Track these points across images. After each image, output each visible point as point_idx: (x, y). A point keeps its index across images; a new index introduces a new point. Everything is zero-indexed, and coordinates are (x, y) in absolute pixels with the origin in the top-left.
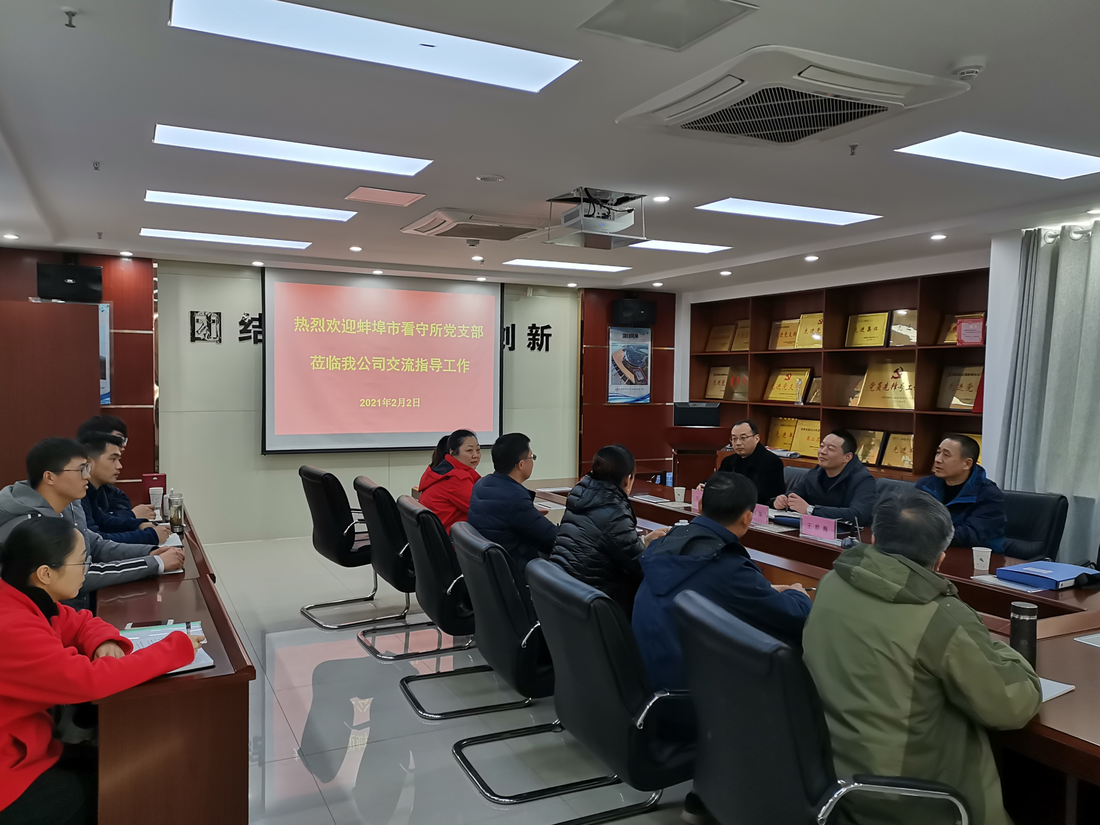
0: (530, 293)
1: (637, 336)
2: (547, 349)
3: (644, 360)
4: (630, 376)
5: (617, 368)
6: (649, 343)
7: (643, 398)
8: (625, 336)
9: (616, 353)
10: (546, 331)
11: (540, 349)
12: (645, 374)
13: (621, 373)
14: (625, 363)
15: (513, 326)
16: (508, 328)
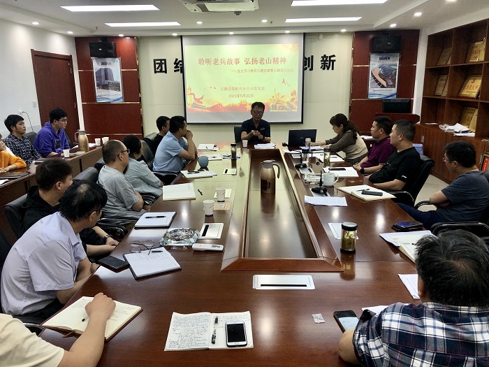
0: (321, 37)
1: (389, 58)
2: (333, 69)
3: (393, 73)
4: (384, 83)
5: (375, 78)
6: (398, 62)
7: (391, 96)
8: (381, 59)
9: (374, 69)
10: (332, 59)
11: (328, 69)
12: (394, 81)
13: (377, 81)
14: (380, 75)
15: (312, 56)
16: (309, 58)
